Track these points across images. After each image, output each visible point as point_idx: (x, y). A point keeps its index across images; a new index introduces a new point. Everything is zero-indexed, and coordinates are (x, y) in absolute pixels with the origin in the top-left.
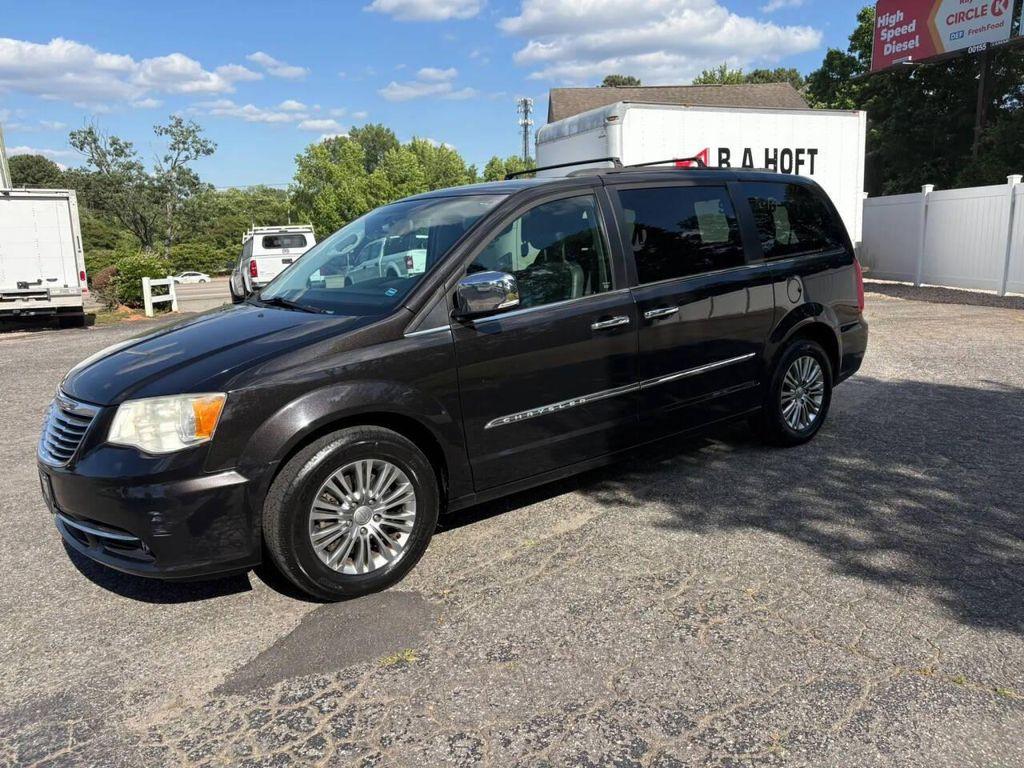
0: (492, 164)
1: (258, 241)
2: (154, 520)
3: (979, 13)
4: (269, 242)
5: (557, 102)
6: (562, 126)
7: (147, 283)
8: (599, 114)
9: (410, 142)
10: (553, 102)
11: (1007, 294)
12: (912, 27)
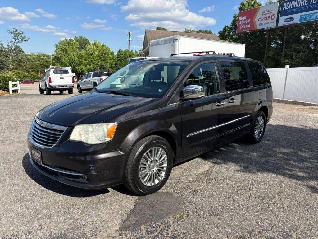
0: (119, 52)
1: (52, 71)
2: (91, 168)
3: (267, 18)
4: (56, 72)
5: (148, 34)
6: (159, 41)
7: (11, 83)
8: (172, 38)
9: (93, 42)
10: (147, 34)
11: (284, 100)
12: (248, 21)
